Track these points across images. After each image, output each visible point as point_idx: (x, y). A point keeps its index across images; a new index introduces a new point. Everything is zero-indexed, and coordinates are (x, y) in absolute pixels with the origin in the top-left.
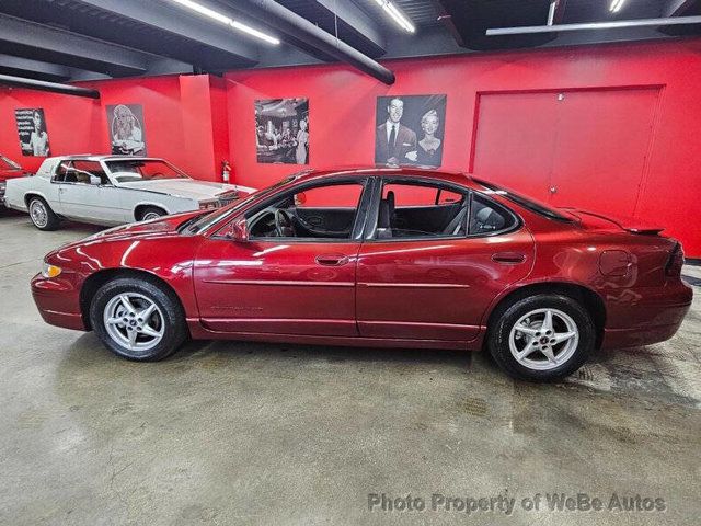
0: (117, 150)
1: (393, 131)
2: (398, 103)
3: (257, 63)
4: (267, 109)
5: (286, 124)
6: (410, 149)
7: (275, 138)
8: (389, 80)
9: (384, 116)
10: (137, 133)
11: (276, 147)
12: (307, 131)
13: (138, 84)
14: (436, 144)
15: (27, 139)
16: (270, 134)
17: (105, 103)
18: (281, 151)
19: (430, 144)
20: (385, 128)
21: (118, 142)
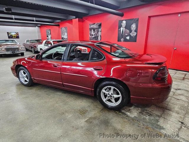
0: (62, 38)
1: (123, 31)
2: (124, 22)
3: (89, 14)
4: (92, 26)
5: (96, 30)
6: (127, 36)
7: (94, 34)
8: (122, 15)
9: (120, 26)
10: (66, 34)
11: (93, 36)
13: (67, 22)
14: (135, 34)
15: (48, 36)
16: (92, 33)
17: (61, 27)
18: (95, 37)
19: (133, 34)
20: (121, 30)
21: (63, 36)
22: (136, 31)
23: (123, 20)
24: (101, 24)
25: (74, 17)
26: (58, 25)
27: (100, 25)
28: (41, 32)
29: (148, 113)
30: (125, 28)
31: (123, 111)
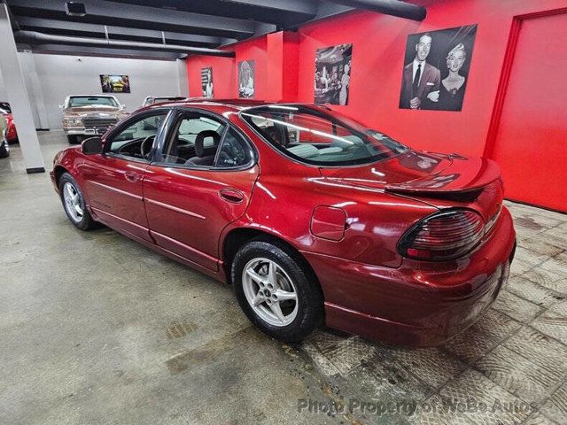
0: (241, 94)
1: (419, 71)
2: (426, 40)
4: (324, 57)
5: (335, 69)
6: (432, 89)
7: (327, 82)
8: (419, 16)
9: (411, 55)
10: (251, 81)
11: (326, 90)
12: (349, 74)
15: (205, 88)
16: (324, 79)
17: (238, 60)
18: (330, 93)
19: (453, 83)
20: (412, 68)
21: (242, 89)
22: (463, 72)
23: (422, 34)
24: (351, 48)
25: (274, 27)
26: (232, 55)
27: (348, 53)
28: (189, 74)
29: (395, 370)
30: (429, 60)
31: (307, 348)
